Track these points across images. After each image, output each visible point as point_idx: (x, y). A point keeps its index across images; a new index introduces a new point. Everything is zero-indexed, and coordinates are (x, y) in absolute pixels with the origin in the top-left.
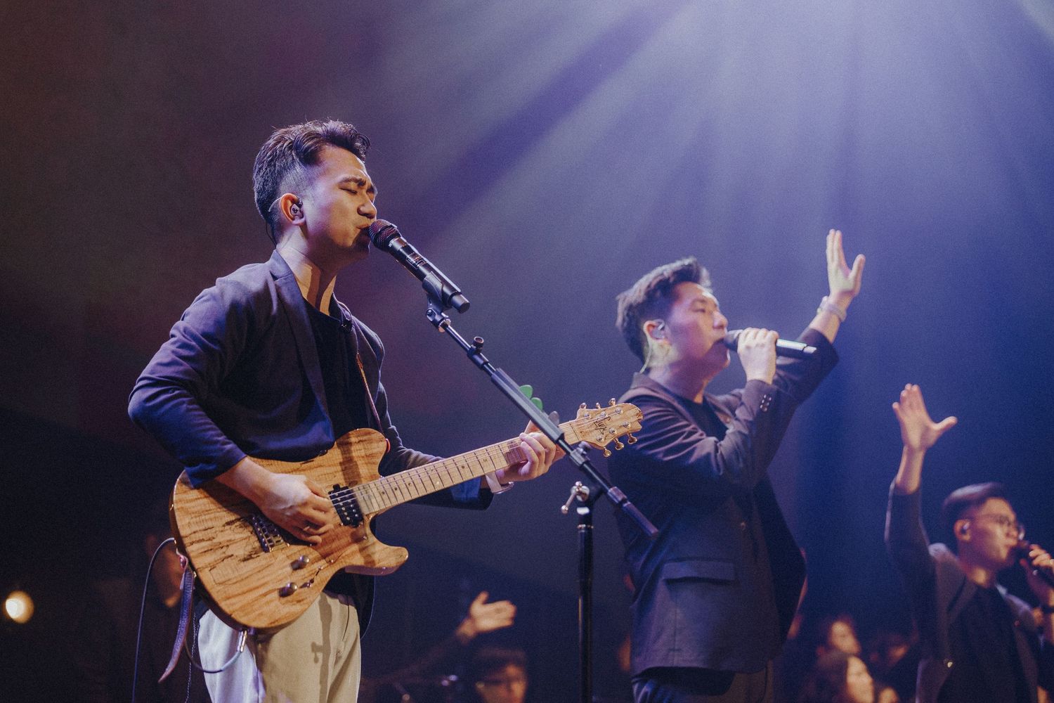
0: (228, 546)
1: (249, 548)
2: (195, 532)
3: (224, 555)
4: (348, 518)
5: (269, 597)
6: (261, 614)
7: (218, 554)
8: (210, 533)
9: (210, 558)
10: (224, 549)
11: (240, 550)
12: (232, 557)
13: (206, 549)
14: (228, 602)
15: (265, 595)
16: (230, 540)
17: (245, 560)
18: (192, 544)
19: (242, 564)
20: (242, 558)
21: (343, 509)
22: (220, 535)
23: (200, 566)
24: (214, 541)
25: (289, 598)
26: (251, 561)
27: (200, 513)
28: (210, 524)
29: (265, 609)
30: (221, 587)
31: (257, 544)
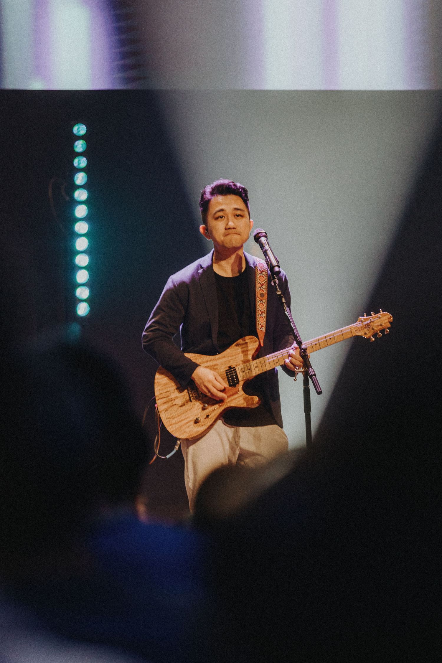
0: (174, 400)
1: (184, 400)
2: (161, 394)
3: (172, 404)
4: (231, 383)
5: (189, 424)
6: (185, 432)
7: (170, 403)
8: (168, 394)
9: (166, 406)
10: (172, 402)
11: (179, 402)
12: (176, 405)
13: (164, 402)
14: (170, 427)
15: (188, 423)
16: (176, 397)
17: (182, 406)
18: (159, 399)
19: (180, 408)
20: (180, 405)
21: (230, 379)
22: (172, 394)
23: (161, 410)
24: (169, 397)
25: (198, 424)
26: (184, 407)
27: (165, 385)
28: (168, 389)
29: (187, 430)
30: (168, 420)
31: (188, 398)
